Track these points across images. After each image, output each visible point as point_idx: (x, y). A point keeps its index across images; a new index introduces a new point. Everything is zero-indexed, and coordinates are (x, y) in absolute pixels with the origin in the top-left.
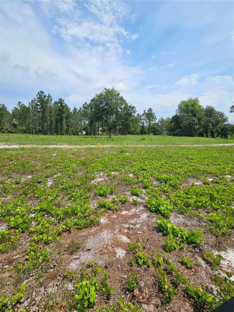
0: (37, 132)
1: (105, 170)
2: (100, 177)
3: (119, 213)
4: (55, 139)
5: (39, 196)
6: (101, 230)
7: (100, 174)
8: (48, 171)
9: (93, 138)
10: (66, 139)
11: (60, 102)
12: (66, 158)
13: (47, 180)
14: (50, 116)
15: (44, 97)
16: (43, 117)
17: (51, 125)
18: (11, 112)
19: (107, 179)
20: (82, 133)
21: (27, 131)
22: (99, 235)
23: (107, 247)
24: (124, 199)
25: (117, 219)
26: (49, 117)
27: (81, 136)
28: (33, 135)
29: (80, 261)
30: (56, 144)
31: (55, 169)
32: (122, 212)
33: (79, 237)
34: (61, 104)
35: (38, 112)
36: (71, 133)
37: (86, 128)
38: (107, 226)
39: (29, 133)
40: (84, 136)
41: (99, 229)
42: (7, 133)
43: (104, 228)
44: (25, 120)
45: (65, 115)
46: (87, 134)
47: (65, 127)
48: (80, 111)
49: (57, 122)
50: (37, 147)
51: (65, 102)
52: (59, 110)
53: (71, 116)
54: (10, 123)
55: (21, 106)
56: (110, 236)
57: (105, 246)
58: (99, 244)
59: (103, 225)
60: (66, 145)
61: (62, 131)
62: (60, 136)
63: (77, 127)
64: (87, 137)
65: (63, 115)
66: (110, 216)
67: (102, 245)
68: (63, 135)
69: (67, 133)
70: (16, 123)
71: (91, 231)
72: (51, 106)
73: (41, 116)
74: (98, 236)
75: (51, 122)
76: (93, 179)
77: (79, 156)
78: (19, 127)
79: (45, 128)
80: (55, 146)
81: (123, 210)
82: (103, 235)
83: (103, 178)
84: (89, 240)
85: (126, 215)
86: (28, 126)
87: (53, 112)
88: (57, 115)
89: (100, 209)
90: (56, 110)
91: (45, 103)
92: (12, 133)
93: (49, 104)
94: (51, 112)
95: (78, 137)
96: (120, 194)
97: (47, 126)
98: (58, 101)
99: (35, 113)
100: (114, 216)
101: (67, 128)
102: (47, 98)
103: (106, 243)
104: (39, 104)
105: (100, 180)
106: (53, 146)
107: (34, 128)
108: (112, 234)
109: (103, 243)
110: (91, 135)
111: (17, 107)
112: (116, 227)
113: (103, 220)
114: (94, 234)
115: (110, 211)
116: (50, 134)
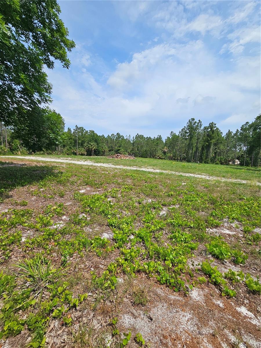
0: (182, 159)
1: (243, 220)
2: (230, 228)
3: (233, 304)
4: (196, 167)
5: (146, 221)
6: (184, 306)
7: (232, 225)
8: (168, 200)
9: (251, 170)
10: (208, 169)
11: (210, 126)
12: (193, 190)
13: (162, 208)
14: (197, 143)
15: (194, 124)
16: (189, 144)
17: (196, 152)
18: (164, 141)
19: (241, 235)
20: (234, 162)
21: (173, 158)
22: (177, 312)
23: (175, 340)
24: (255, 286)
25: (221, 310)
26: (195, 144)
27: (232, 167)
28: (177, 161)
29: (134, 323)
30: (194, 173)
31: (175, 199)
32: (240, 305)
33: (153, 292)
34: (211, 129)
35: (186, 139)
36: (218, 162)
37: (241, 157)
38: (195, 308)
39: (175, 160)
40: (235, 167)
41: (181, 301)
42: (158, 159)
43: (189, 307)
44: (173, 148)
45: (214, 140)
46: (241, 164)
47: (212, 155)
48: (235, 134)
49: (203, 149)
50: (174, 173)
51: (216, 126)
52: (208, 135)
53: (222, 141)
54: (162, 151)
55: (172, 136)
56: (190, 327)
57: (173, 336)
58: (167, 324)
59: (191, 302)
60: (205, 175)
61: (208, 159)
62: (203, 165)
63: (228, 154)
64: (240, 168)
65: (211, 141)
66: (212, 296)
67: (171, 331)
68: (208, 163)
69: (213, 161)
70: (166, 150)
71: (170, 296)
72: (199, 133)
73: (187, 144)
74: (175, 311)
75: (197, 148)
76: (217, 227)
77: (211, 191)
78: (168, 154)
79: (190, 155)
80: (192, 175)
81: (243, 304)
82: (181, 316)
83: (234, 231)
84: (160, 306)
85: (245, 317)
86: (175, 153)
87: (201, 138)
88: (204, 141)
89: (201, 275)
90: (205, 136)
91: (194, 130)
92: (162, 159)
93: (198, 130)
94: (198, 139)
95: (226, 167)
96: (254, 271)
97: (192, 153)
98: (209, 125)
99: (183, 140)
100: (219, 302)
101: (214, 156)
102: (196, 124)
103: (179, 332)
104: (188, 131)
105: (227, 232)
106: (190, 174)
107: (180, 156)
108: (196, 328)
109: (174, 329)
110: (247, 166)
111: (170, 136)
112: (210, 323)
113: (197, 294)
114: (171, 304)
115: (216, 289)
116: (194, 162)
